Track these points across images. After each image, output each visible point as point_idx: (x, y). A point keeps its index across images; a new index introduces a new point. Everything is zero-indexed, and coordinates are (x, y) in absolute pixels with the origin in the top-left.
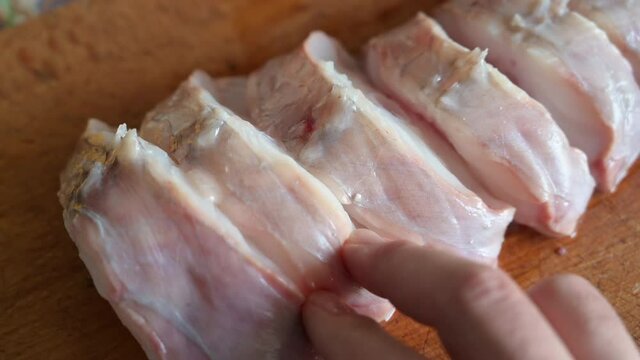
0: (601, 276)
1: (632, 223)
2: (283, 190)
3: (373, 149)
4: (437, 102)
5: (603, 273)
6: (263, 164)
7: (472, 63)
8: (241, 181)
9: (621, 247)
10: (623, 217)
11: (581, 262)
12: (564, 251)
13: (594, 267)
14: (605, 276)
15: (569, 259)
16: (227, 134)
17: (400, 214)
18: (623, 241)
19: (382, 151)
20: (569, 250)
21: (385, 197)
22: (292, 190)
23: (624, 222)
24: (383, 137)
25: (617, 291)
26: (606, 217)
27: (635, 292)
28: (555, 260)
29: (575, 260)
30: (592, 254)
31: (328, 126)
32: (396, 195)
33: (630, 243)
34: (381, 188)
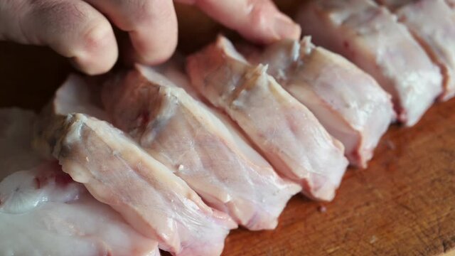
0: (348, 229)
1: (376, 191)
2: (131, 171)
3: (192, 131)
4: (230, 105)
5: (350, 227)
6: (114, 153)
7: (257, 75)
8: (100, 167)
9: (366, 208)
10: (370, 186)
11: (335, 218)
12: (324, 209)
13: (344, 222)
14: (352, 229)
15: (326, 215)
16: (86, 133)
17: (213, 178)
18: (368, 204)
19: (198, 132)
20: (328, 209)
21: (202, 166)
22: (136, 170)
23: (370, 190)
24: (199, 123)
25: (359, 241)
26: (358, 185)
27: (372, 242)
28: (317, 215)
29: (331, 216)
30: (344, 213)
31: (158, 117)
32: (210, 164)
33: (373, 206)
34: (199, 159)
